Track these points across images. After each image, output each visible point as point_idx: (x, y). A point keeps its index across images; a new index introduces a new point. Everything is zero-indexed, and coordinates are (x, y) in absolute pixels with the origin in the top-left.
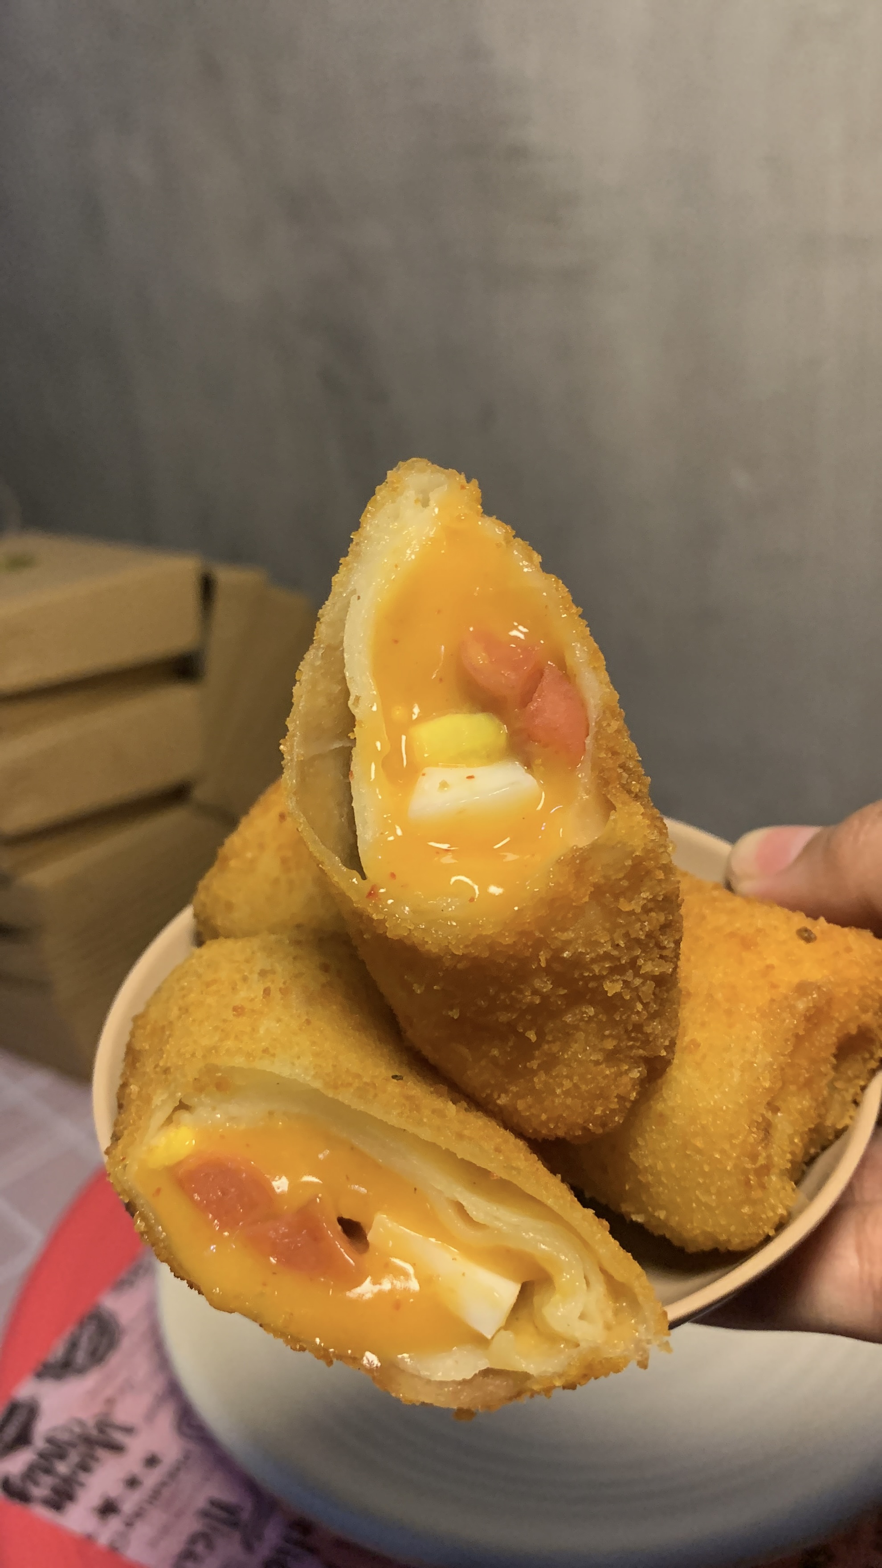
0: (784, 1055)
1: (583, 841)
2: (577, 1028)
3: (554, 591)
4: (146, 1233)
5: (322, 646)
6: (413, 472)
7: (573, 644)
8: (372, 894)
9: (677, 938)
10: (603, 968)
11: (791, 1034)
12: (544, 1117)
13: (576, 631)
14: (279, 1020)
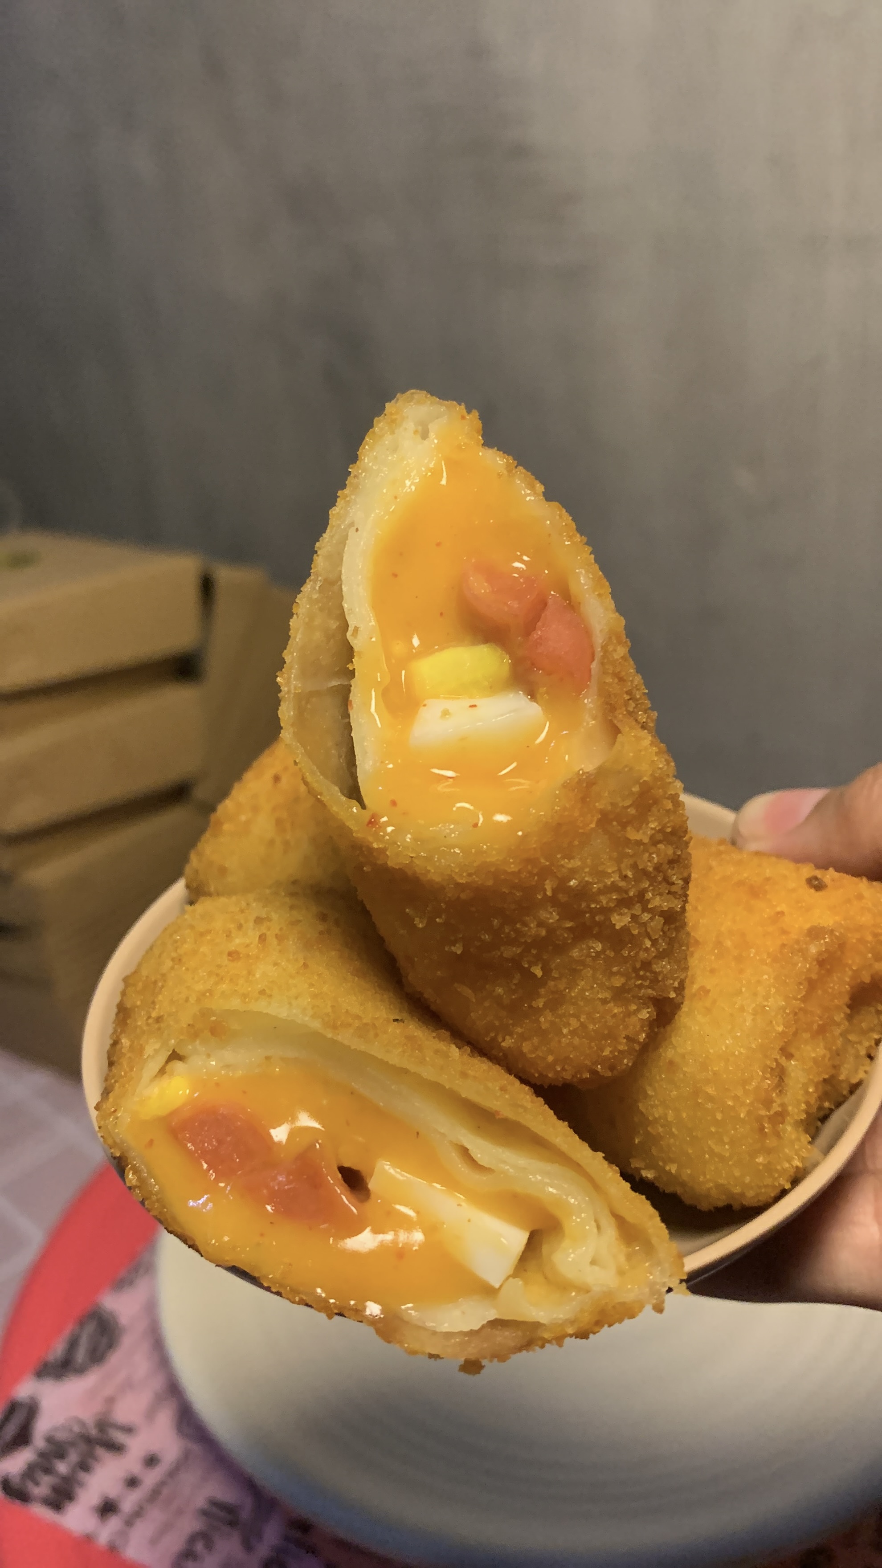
0: (796, 999)
1: (590, 767)
2: (582, 963)
3: (558, 517)
4: (139, 1187)
5: (320, 578)
6: (412, 403)
7: (577, 571)
8: (373, 822)
9: (685, 875)
10: (611, 900)
11: (804, 977)
12: (550, 1058)
13: (581, 558)
14: (276, 964)
